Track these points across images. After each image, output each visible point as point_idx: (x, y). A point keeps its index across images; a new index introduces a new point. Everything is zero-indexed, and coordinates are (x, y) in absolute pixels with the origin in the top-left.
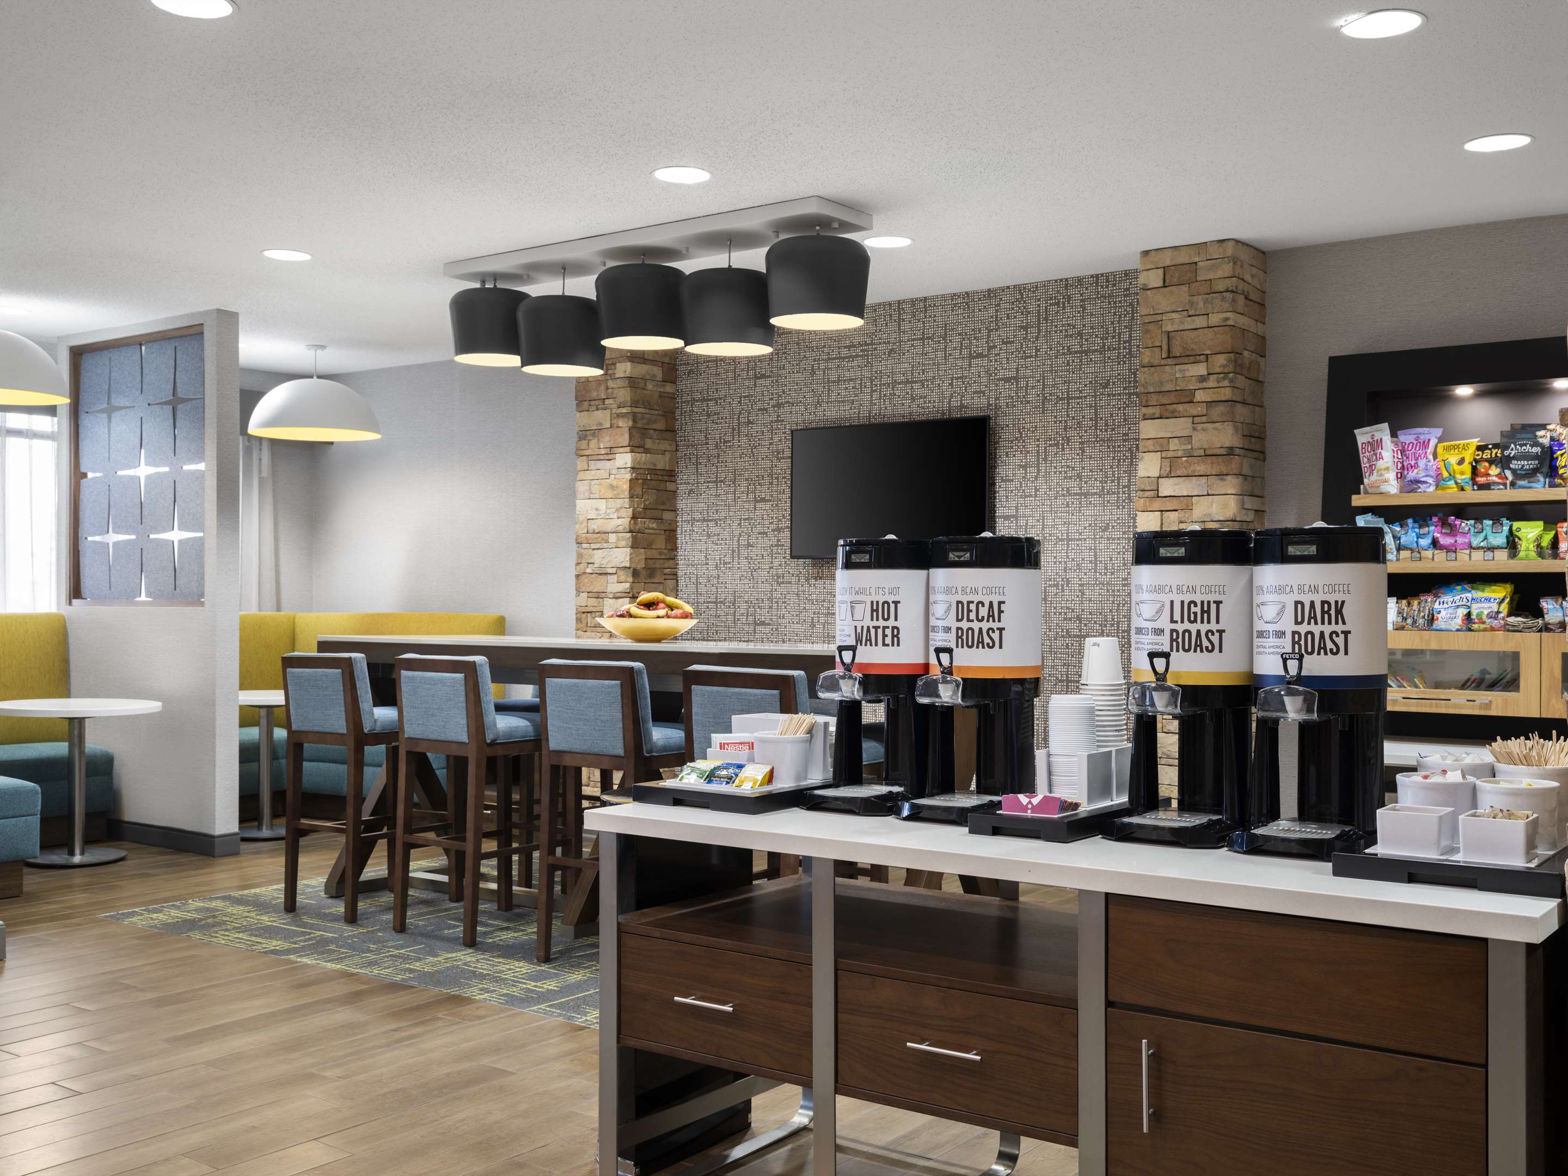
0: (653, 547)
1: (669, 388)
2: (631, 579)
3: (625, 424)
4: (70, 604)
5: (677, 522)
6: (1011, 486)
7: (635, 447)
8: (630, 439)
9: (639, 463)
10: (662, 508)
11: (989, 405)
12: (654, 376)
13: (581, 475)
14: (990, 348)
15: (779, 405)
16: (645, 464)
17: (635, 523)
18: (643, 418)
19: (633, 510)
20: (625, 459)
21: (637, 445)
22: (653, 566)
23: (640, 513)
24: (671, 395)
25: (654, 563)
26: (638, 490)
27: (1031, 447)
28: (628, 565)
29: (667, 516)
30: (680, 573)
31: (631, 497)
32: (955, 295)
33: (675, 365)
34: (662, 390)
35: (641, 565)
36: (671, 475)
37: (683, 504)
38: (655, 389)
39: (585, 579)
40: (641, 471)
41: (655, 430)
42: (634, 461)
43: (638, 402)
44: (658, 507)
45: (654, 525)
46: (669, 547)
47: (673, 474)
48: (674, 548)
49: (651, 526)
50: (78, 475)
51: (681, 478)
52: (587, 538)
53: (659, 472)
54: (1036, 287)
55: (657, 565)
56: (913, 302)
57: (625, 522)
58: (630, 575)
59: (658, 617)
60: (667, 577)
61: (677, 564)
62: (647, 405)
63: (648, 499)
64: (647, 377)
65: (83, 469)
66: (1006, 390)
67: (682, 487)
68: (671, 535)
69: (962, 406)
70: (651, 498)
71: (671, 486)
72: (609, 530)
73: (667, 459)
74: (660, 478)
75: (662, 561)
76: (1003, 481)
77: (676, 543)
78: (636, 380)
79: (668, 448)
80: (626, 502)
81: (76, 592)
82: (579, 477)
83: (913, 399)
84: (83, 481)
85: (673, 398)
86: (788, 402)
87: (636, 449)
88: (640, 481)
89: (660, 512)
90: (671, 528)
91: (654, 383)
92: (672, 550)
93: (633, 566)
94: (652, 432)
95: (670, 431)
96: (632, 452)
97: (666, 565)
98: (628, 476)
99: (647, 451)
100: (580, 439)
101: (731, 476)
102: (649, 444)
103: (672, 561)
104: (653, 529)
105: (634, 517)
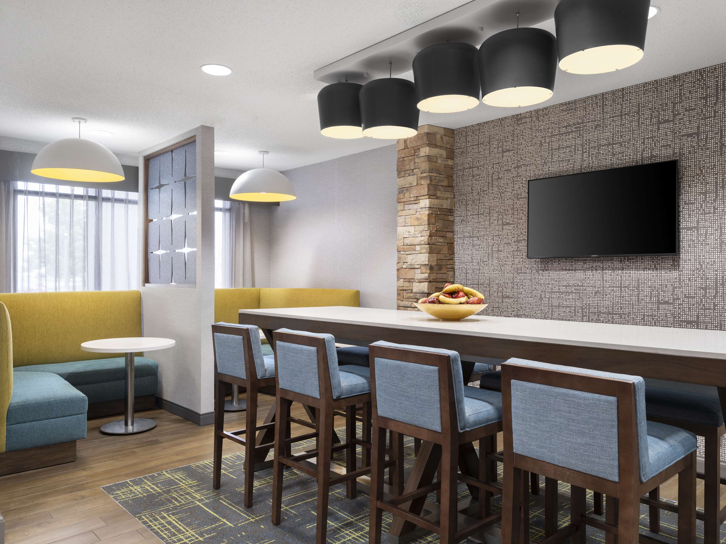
0: (441, 253)
1: (450, 162)
2: (429, 271)
3: (425, 183)
4: (144, 286)
5: (454, 238)
6: (693, 207)
7: (431, 196)
8: (428, 191)
9: (433, 205)
10: (446, 230)
11: (674, 153)
12: (442, 155)
13: (400, 213)
14: (674, 116)
15: (518, 167)
16: (437, 205)
17: (431, 239)
18: (435, 179)
19: (430, 232)
20: (425, 202)
21: (432, 194)
22: (441, 264)
23: (434, 233)
24: (451, 166)
25: (442, 262)
26: (433, 220)
27: (711, 179)
28: (427, 263)
29: (449, 235)
30: (456, 267)
31: (429, 224)
32: (646, 83)
33: (453, 149)
34: (446, 163)
35: (434, 263)
36: (451, 212)
37: (457, 228)
38: (442, 163)
39: (402, 271)
40: (434, 209)
41: (442, 186)
42: (430, 203)
43: (433, 170)
44: (444, 230)
45: (442, 240)
46: (450, 253)
47: (452, 211)
48: (453, 254)
49: (440, 241)
50: (147, 221)
51: (457, 213)
52: (403, 248)
53: (444, 210)
54: (714, 69)
55: (443, 263)
56: (613, 93)
57: (425, 239)
58: (428, 269)
59: (461, 303)
60: (449, 270)
61: (454, 262)
62: (439, 173)
63: (438, 226)
64: (438, 156)
65: (150, 218)
66: (688, 143)
67: (457, 219)
68: (451, 245)
69: (652, 156)
70: (439, 225)
71: (451, 218)
72: (416, 243)
73: (449, 203)
74: (445, 213)
75: (446, 261)
76: (686, 203)
77: (454, 251)
78: (432, 157)
79: (449, 196)
80: (426, 227)
81: (147, 280)
82: (399, 215)
83: (613, 155)
84: (150, 224)
85: (452, 168)
86: (524, 165)
87: (431, 197)
88: (434, 215)
89: (445, 233)
90: (451, 242)
91: (442, 159)
92: (451, 254)
93: (430, 263)
94: (440, 187)
95: (450, 187)
96: (429, 198)
97: (448, 263)
98: (427, 212)
99: (437, 198)
100: (399, 193)
101: (487, 211)
102: (439, 194)
103: (451, 261)
104: (441, 242)
105: (430, 236)
